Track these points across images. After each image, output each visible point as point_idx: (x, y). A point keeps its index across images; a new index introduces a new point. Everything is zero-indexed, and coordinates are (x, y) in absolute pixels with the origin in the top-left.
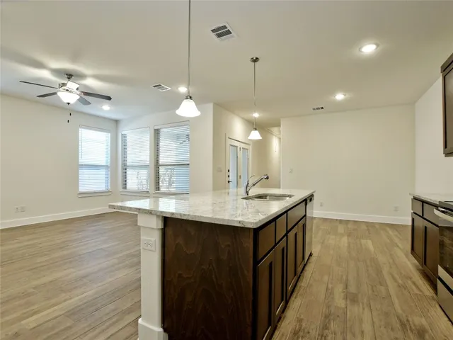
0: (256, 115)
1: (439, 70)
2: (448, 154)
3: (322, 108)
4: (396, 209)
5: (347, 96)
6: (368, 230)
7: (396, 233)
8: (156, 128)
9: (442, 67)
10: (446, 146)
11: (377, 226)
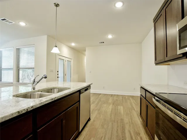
0: (73, 44)
1: (152, 21)
2: (157, 64)
3: (103, 42)
4: (134, 89)
5: (113, 36)
6: (123, 99)
7: (134, 101)
8: (17, 48)
9: (153, 19)
10: (156, 60)
11: (127, 97)
